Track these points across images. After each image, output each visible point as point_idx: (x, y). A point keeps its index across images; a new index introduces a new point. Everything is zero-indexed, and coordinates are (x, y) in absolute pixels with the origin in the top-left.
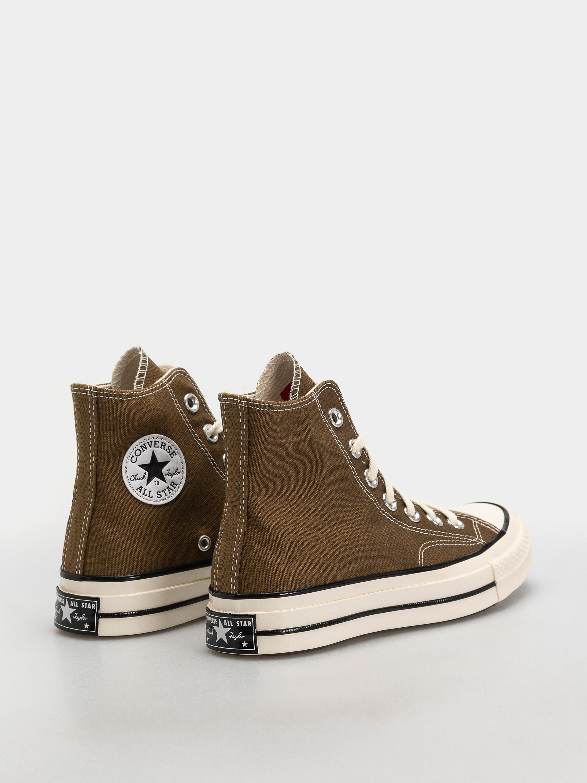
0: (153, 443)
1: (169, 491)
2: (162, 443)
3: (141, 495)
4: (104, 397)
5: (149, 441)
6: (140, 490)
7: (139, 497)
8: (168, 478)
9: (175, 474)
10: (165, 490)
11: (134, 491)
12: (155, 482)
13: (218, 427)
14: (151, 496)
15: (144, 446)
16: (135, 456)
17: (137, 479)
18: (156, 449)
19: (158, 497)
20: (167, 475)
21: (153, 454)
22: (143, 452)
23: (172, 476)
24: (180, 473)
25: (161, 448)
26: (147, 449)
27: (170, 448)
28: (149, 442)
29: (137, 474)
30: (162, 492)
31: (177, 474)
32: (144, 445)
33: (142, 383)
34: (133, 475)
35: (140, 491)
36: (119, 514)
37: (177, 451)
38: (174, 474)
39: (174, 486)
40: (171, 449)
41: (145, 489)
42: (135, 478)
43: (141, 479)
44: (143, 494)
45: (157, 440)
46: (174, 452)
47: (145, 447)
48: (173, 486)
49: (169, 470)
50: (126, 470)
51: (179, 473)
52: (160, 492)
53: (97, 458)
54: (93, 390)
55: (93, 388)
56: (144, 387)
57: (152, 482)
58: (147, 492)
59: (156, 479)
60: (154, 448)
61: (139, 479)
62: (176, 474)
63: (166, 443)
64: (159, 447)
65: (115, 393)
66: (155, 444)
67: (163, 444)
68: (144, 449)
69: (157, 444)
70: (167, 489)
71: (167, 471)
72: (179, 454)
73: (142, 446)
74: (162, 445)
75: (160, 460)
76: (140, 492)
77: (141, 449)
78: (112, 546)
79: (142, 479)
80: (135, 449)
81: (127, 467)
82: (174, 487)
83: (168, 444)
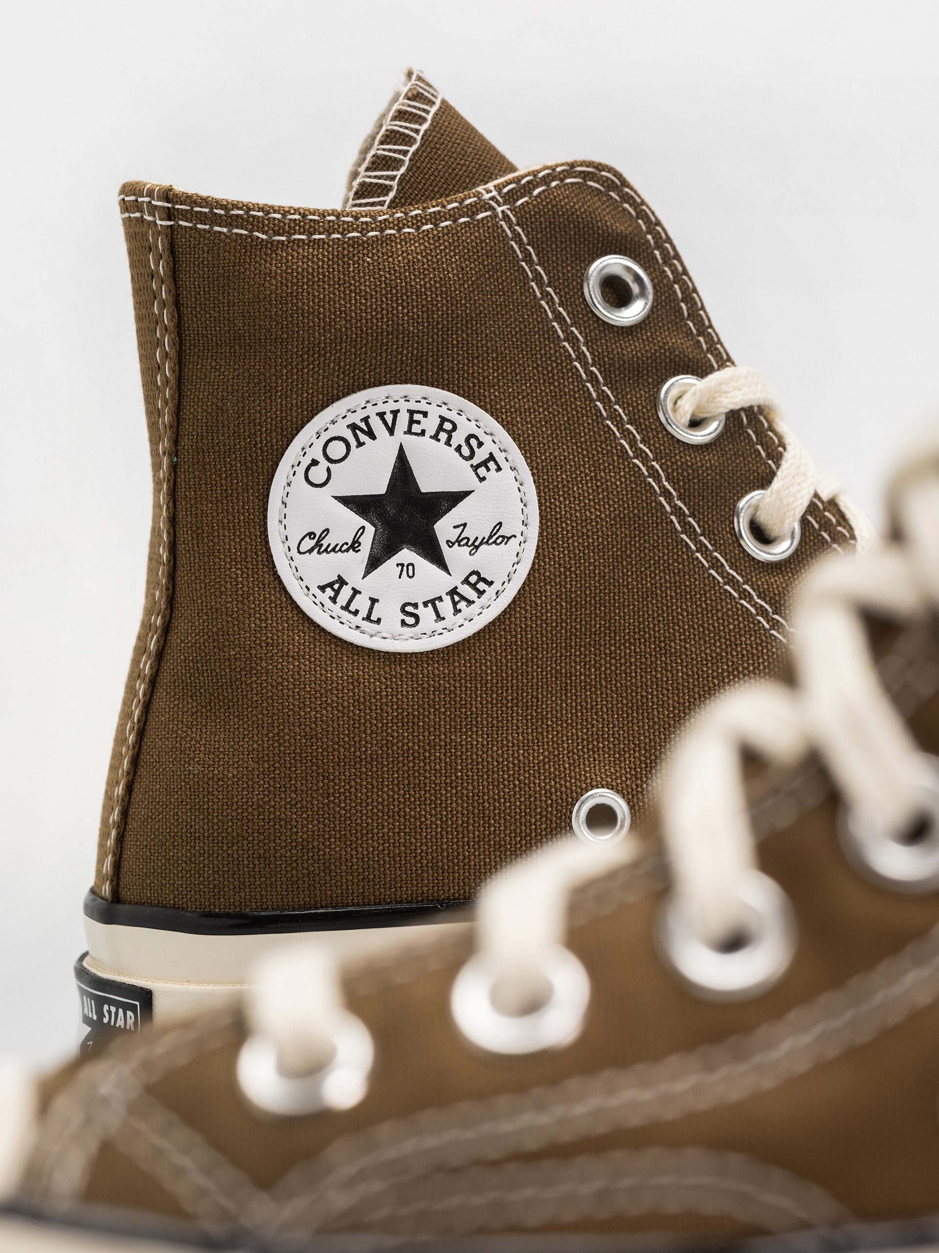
0: (403, 420)
1: (455, 604)
2: (443, 419)
3: (336, 609)
4: (195, 225)
5: (388, 408)
6: (333, 589)
7: (326, 616)
8: (453, 555)
9: (487, 542)
10: (440, 599)
11: (307, 595)
12: (398, 565)
13: (724, 388)
14: (374, 617)
15: (363, 425)
16: (324, 464)
17: (326, 550)
18: (410, 442)
19: (403, 623)
20: (453, 544)
21: (402, 457)
22: (357, 447)
23: (477, 547)
24: (509, 538)
25: (435, 437)
26: (373, 436)
27: (473, 442)
28: (385, 413)
29: (327, 530)
30: (425, 604)
31: (498, 541)
32: (362, 420)
33: (387, 195)
34: (311, 535)
35: (332, 594)
36: (239, 676)
37: (503, 454)
38: (485, 542)
39: (478, 586)
40: (480, 444)
41: (353, 589)
42: (318, 545)
43: (340, 550)
44: (346, 608)
45: (423, 406)
46: (492, 457)
47: (366, 429)
48: (474, 586)
49: (465, 525)
50: (286, 511)
51: (506, 539)
52: (416, 606)
53: (175, 459)
54: (158, 201)
55: (159, 190)
56: (393, 205)
57: (390, 566)
58: (361, 604)
59: (406, 555)
60: (408, 436)
61: (334, 550)
62: (495, 542)
63: (460, 421)
64: (427, 435)
65: (233, 212)
66: (412, 422)
67: (448, 426)
68: (363, 438)
69: (418, 422)
70: (447, 599)
71: (455, 527)
72: (513, 469)
73: (353, 427)
74: (440, 428)
75: (428, 483)
76: (334, 600)
77: (349, 435)
78: (201, 796)
79: (347, 550)
80: (323, 434)
81: (286, 500)
82: (477, 590)
83: (465, 428)
